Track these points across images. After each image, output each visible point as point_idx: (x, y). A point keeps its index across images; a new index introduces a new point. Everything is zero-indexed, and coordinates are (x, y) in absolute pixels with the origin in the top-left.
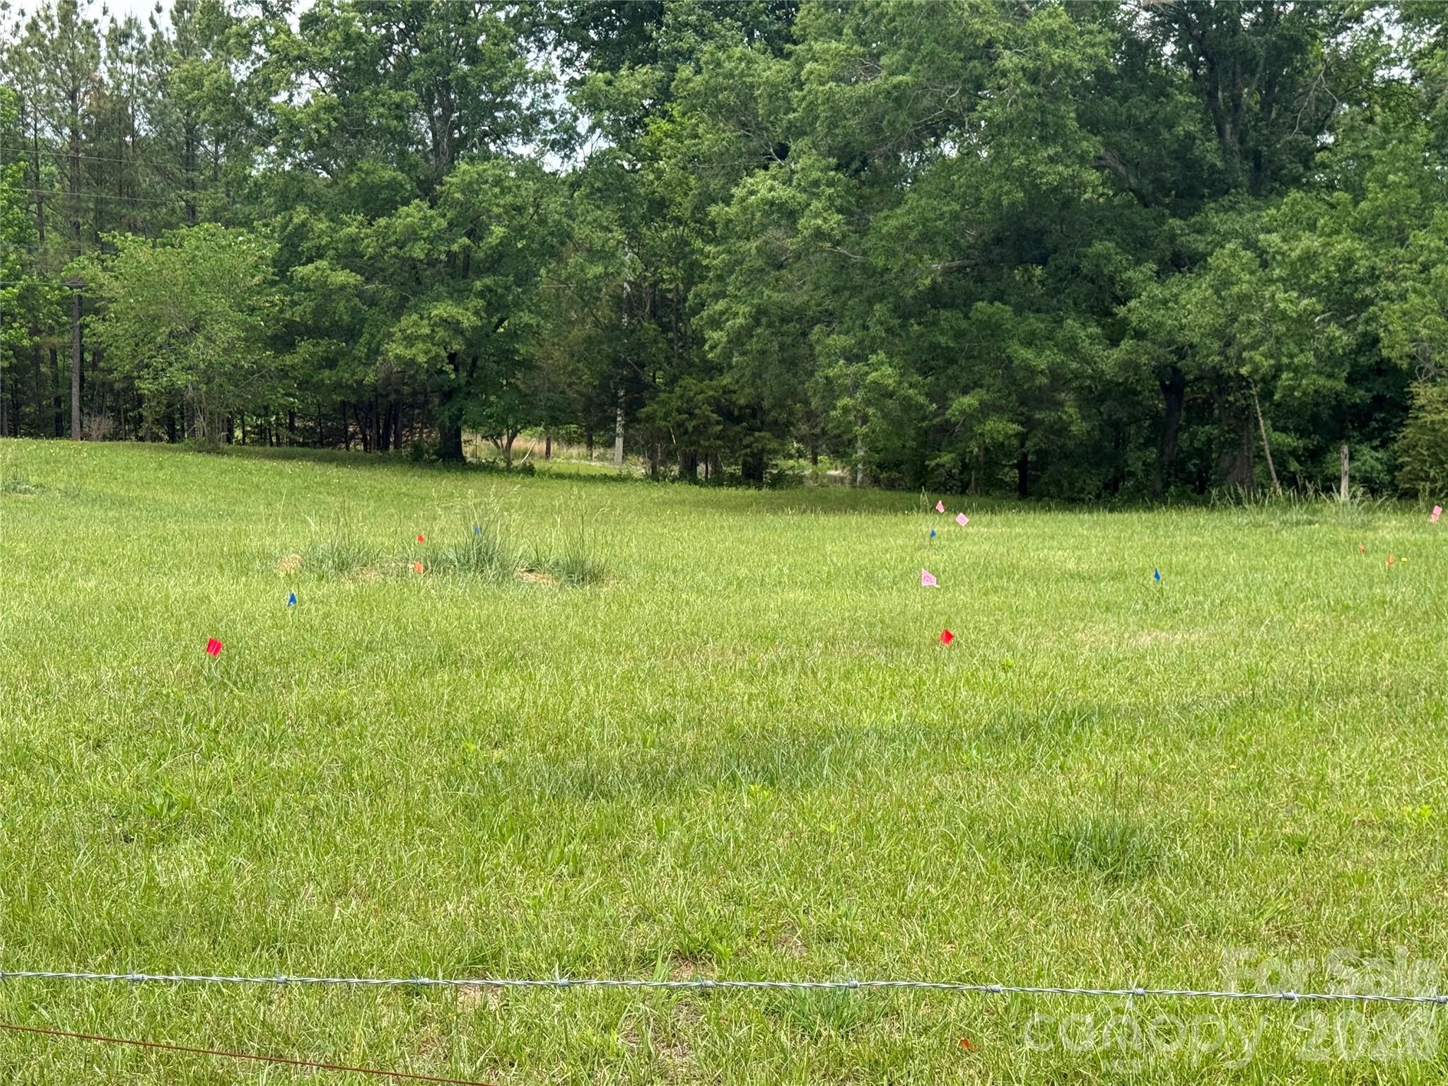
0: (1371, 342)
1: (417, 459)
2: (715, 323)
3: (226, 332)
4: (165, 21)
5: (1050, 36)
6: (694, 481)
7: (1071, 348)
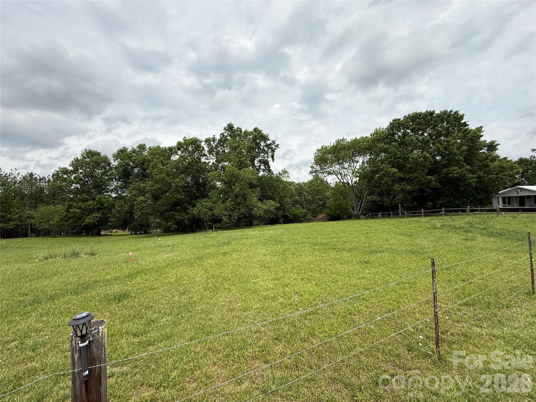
0: (213, 214)
1: (93, 235)
2: (136, 215)
3: (56, 219)
4: (50, 177)
5: (177, 182)
6: (137, 234)
7: (183, 216)
